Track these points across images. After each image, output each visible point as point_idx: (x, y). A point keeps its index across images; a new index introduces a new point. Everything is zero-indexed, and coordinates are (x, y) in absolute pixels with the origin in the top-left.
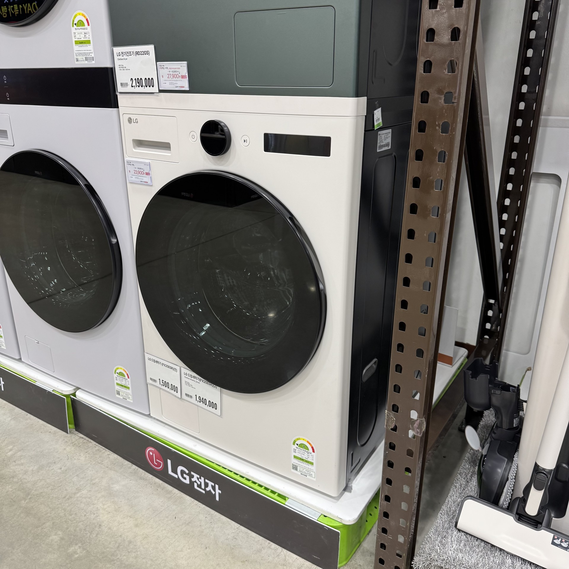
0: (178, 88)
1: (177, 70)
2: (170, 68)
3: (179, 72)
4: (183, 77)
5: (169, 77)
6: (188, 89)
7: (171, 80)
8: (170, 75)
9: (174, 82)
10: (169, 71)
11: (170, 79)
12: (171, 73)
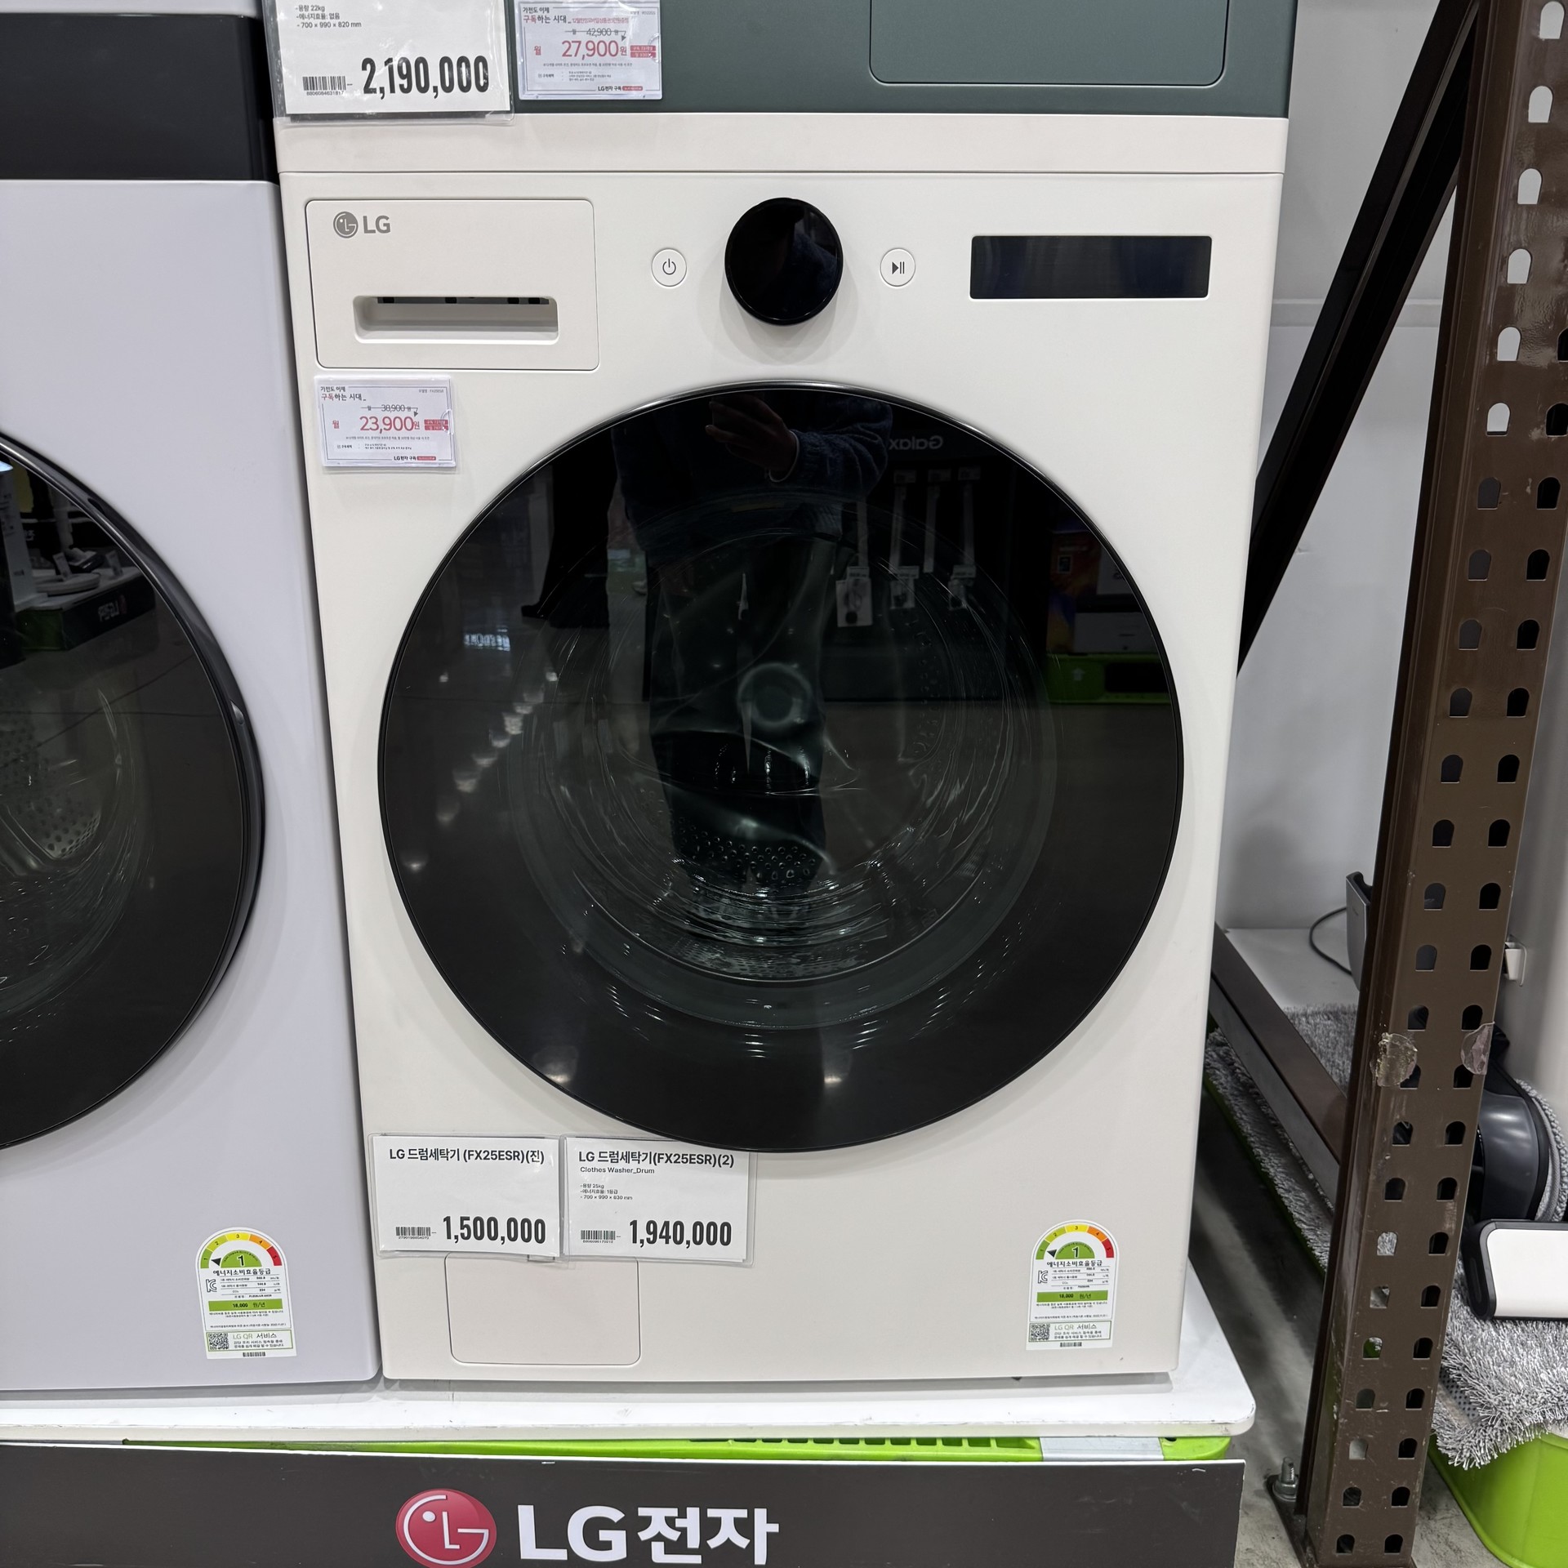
0: (614, 92)
1: (612, 26)
2: (579, 21)
3: (620, 34)
4: (638, 51)
5: (572, 51)
6: (658, 95)
7: (581, 62)
8: (574, 46)
9: (594, 71)
10: (574, 32)
11: (578, 59)
12: (583, 38)
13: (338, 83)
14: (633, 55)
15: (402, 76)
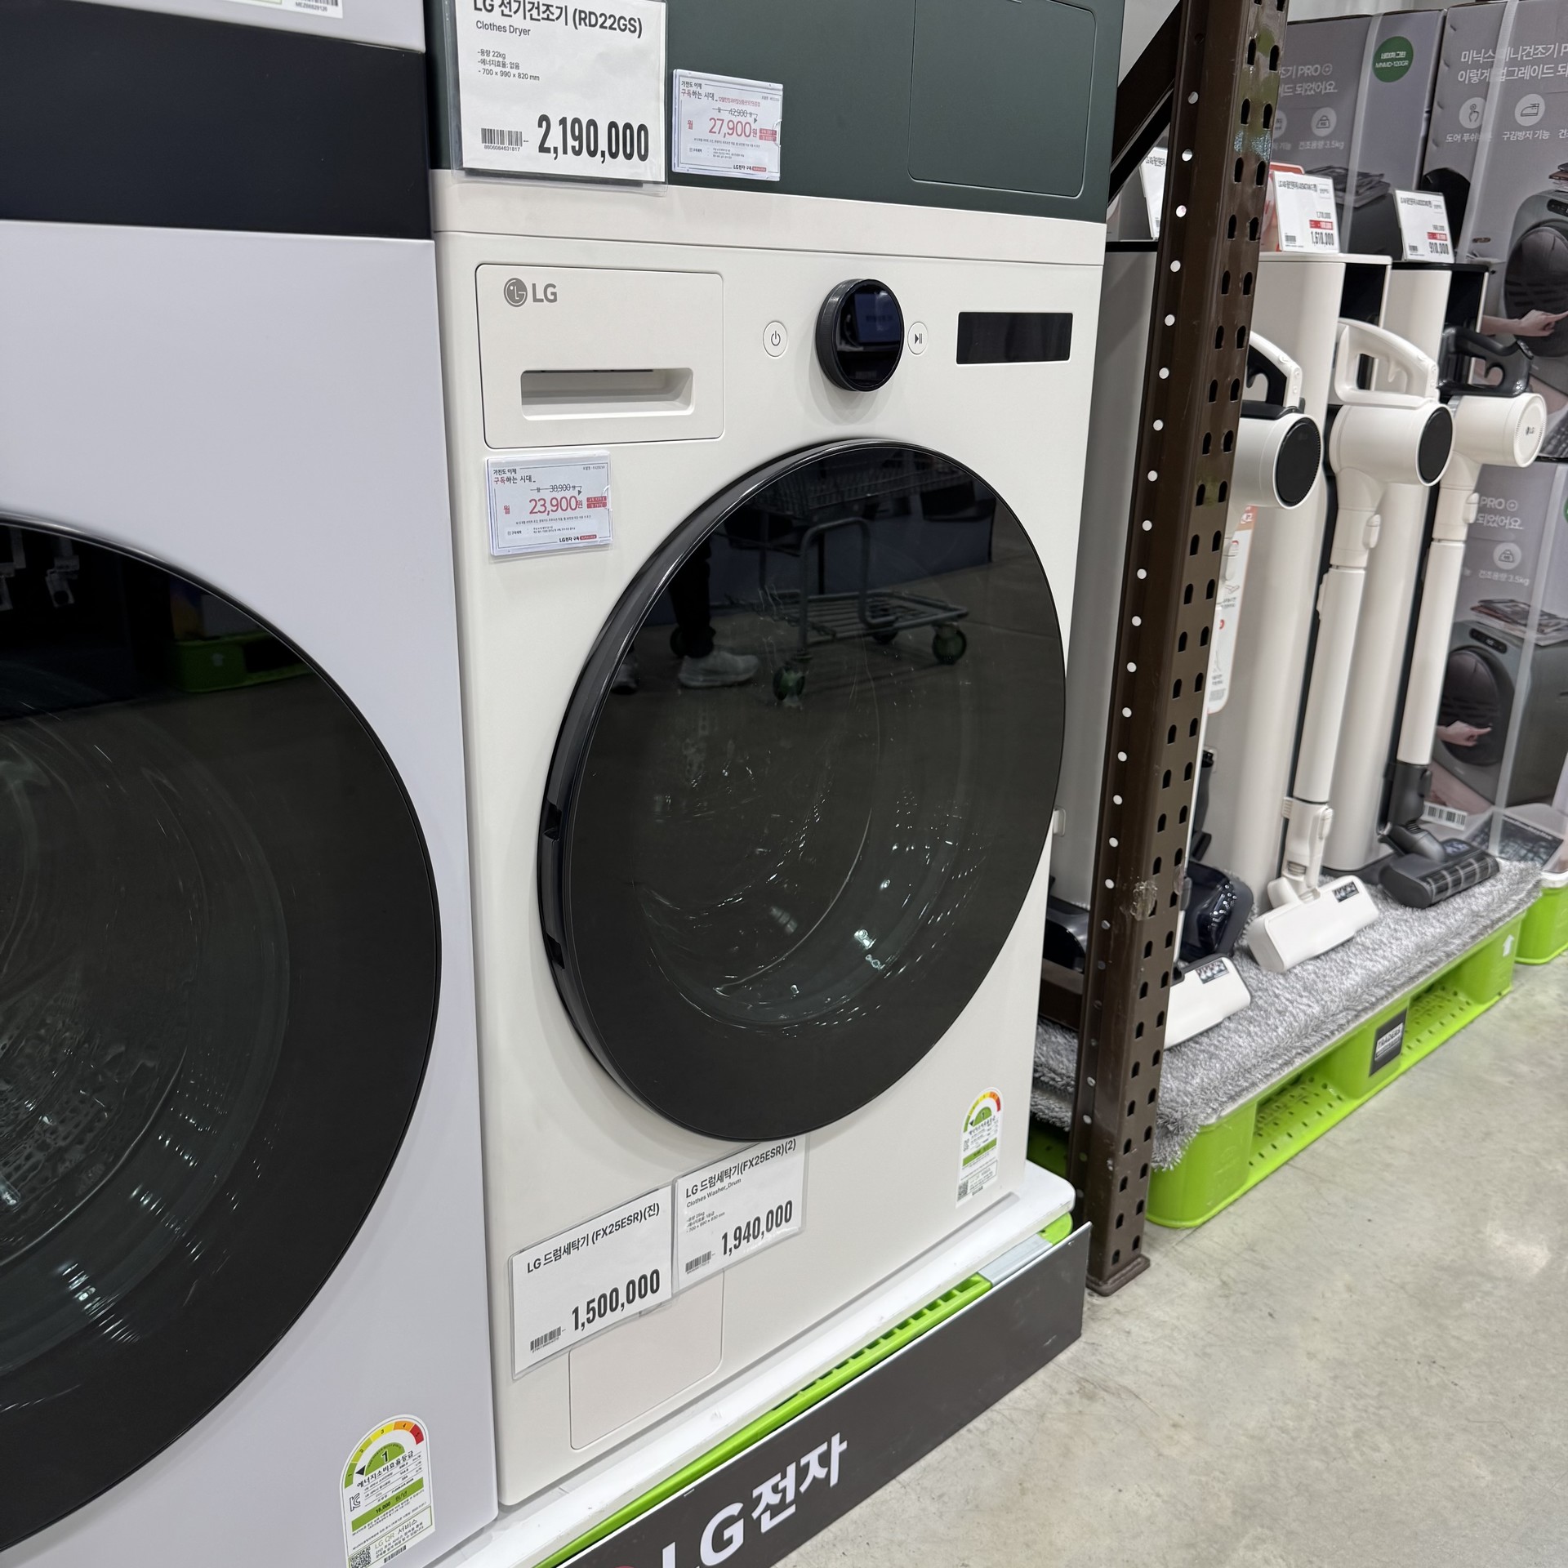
0: (746, 171)
1: (749, 108)
2: (723, 99)
3: (754, 116)
4: (765, 135)
5: (716, 129)
6: (777, 177)
7: (723, 139)
8: (719, 123)
9: (734, 150)
10: (719, 110)
11: (720, 137)
12: (726, 116)
13: (516, 139)
14: (761, 138)
15: (575, 138)
